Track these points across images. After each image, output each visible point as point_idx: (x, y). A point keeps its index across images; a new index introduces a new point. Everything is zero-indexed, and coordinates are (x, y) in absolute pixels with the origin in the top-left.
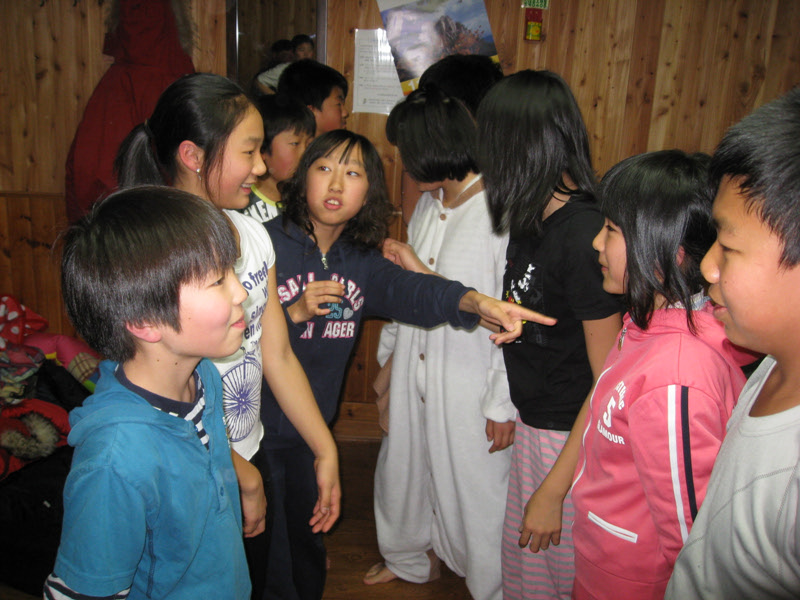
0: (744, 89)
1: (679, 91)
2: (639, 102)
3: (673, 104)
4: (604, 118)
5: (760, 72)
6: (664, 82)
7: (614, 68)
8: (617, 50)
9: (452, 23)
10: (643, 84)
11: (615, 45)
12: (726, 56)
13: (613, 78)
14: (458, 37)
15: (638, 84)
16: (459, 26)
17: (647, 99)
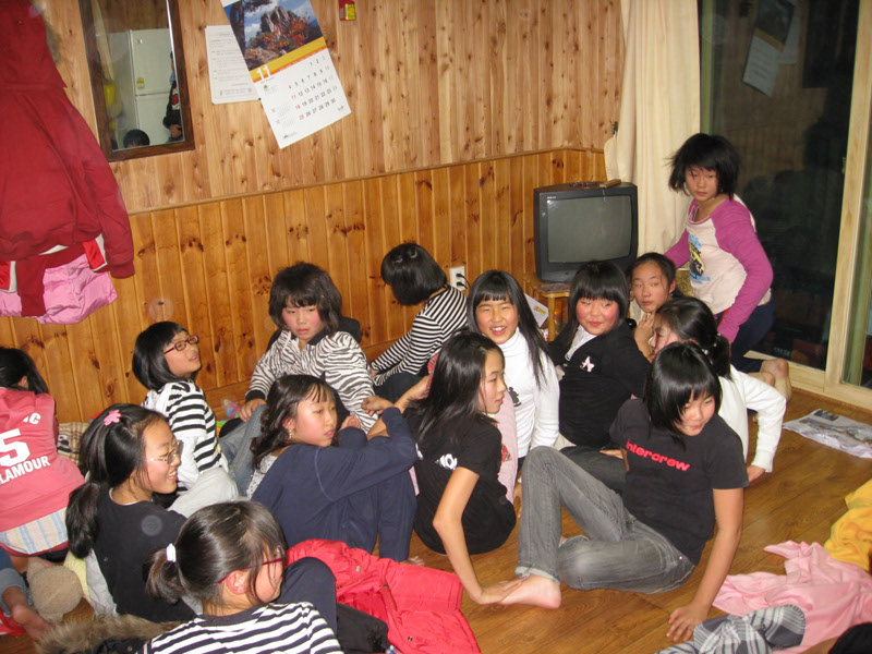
0: (494, 42)
1: (454, 50)
2: (428, 61)
3: (451, 60)
4: (406, 79)
5: (502, 28)
6: (443, 43)
7: (407, 36)
8: (407, 22)
9: (285, 11)
10: (430, 47)
11: (405, 18)
12: (479, 17)
13: (408, 45)
14: (291, 25)
15: (425, 48)
16: (290, 13)
17: (433, 59)
